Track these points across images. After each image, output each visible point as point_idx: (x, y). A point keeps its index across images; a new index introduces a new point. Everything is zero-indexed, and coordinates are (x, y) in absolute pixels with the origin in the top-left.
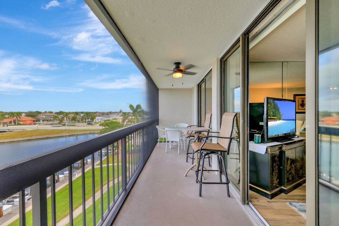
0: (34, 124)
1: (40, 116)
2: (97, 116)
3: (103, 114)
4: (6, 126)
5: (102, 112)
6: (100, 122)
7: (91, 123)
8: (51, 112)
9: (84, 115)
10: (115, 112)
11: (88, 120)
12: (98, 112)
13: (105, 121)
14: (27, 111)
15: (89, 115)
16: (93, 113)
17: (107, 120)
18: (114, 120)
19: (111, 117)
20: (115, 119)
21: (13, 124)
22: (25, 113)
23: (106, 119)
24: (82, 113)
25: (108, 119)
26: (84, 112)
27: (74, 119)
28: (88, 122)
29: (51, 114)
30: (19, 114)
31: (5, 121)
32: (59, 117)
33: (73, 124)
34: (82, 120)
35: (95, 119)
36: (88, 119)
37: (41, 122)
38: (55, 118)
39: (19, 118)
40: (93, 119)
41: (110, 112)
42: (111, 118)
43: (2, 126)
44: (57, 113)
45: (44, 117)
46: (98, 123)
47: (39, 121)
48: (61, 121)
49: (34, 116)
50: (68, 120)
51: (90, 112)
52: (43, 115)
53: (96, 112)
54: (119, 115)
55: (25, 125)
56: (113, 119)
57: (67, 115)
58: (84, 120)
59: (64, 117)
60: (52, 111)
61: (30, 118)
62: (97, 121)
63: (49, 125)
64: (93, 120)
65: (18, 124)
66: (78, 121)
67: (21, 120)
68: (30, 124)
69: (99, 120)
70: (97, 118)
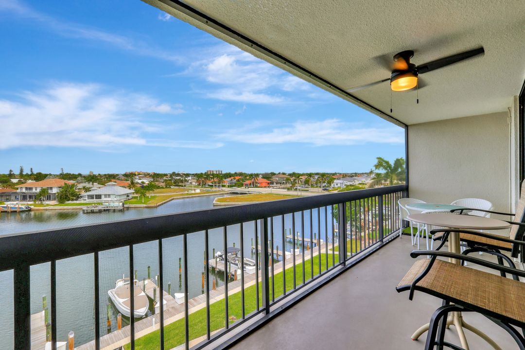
0: (269, 187)
1: (275, 179)
2: (335, 179)
3: (344, 176)
4: (247, 187)
5: (343, 174)
6: (340, 187)
7: (327, 188)
8: (284, 174)
9: (318, 178)
10: (363, 174)
11: (324, 185)
12: (338, 173)
13: (347, 186)
14: (263, 172)
15: (325, 177)
16: (331, 174)
17: (351, 185)
18: (361, 186)
19: (356, 181)
20: (363, 184)
21: (252, 186)
22: (262, 174)
23: (349, 183)
24: (317, 174)
25: (351, 183)
26: (320, 173)
27: (307, 182)
28: (323, 187)
29: (283, 176)
30: (257, 175)
31: (247, 182)
32: (292, 179)
33: (305, 189)
34: (316, 184)
35: (333, 183)
36: (325, 182)
37: (275, 185)
38: (288, 180)
39: (256, 181)
40: (329, 183)
41: (356, 174)
42: (357, 183)
43: (244, 187)
44: (290, 175)
45: (277, 179)
46: (337, 190)
47: (273, 183)
48: (294, 184)
49: (269, 178)
50: (300, 183)
51: (327, 174)
52: (276, 177)
53: (336, 174)
54: (370, 177)
55: (261, 187)
56: (361, 184)
57: (298, 177)
58: (319, 185)
59: (296, 179)
60: (285, 172)
61: (265, 180)
62: (336, 186)
63: (282, 188)
64: (330, 185)
65: (257, 187)
66: (312, 185)
67: (258, 182)
68: (265, 187)
69: (339, 185)
70: (335, 181)
